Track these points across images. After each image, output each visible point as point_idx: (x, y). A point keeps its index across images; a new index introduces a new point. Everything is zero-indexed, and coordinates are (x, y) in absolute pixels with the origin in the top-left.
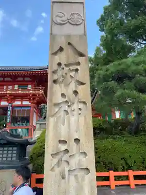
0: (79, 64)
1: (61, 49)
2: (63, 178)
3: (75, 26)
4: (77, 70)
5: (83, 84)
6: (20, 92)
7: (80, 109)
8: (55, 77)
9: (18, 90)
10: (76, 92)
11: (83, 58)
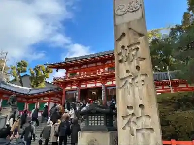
0: (139, 43)
1: (124, 35)
2: (133, 135)
3: (134, 13)
4: (138, 49)
5: (144, 59)
6: (109, 73)
7: (142, 81)
8: (121, 58)
9: (108, 72)
10: (138, 68)
11: (142, 37)
